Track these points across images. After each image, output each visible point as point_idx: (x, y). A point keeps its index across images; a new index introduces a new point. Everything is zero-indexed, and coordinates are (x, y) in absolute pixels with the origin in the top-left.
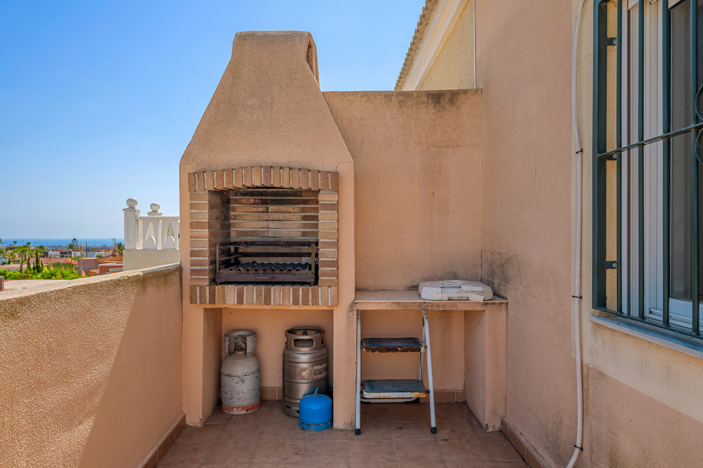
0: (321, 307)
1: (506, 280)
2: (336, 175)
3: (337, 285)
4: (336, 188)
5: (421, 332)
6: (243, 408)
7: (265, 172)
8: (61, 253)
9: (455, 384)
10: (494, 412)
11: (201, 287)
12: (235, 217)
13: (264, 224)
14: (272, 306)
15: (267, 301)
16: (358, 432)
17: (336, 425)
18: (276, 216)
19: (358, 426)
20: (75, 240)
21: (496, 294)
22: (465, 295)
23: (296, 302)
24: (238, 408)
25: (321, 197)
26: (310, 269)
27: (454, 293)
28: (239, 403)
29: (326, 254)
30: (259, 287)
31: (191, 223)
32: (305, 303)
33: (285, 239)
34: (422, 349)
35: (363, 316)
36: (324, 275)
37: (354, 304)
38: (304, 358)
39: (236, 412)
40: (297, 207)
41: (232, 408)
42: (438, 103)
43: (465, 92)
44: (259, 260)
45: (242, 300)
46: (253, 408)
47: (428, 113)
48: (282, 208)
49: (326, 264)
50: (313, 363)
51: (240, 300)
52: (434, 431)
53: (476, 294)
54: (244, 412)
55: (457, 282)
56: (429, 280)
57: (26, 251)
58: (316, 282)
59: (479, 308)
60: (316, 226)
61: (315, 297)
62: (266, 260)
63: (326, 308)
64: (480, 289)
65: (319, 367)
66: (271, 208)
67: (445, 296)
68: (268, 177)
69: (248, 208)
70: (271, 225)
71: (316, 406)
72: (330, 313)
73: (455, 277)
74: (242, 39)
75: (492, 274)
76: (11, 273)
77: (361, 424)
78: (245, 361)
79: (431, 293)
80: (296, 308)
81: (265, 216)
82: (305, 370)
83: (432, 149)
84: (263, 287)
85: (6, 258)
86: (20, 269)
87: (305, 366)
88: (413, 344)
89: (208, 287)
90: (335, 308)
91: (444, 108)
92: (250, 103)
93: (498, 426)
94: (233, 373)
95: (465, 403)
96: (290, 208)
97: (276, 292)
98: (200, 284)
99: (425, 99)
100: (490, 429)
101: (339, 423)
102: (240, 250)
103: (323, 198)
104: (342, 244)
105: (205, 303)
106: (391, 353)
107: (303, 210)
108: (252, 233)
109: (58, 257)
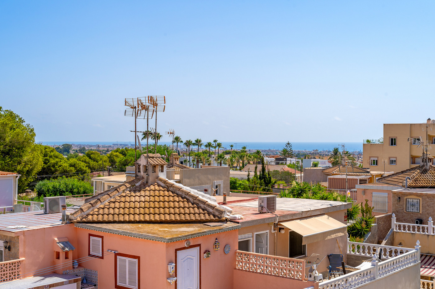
8: (277, 159)
20: (288, 144)
57: (244, 157)
76: (241, 182)
85: (226, 164)
86: (247, 178)
109: (273, 163)
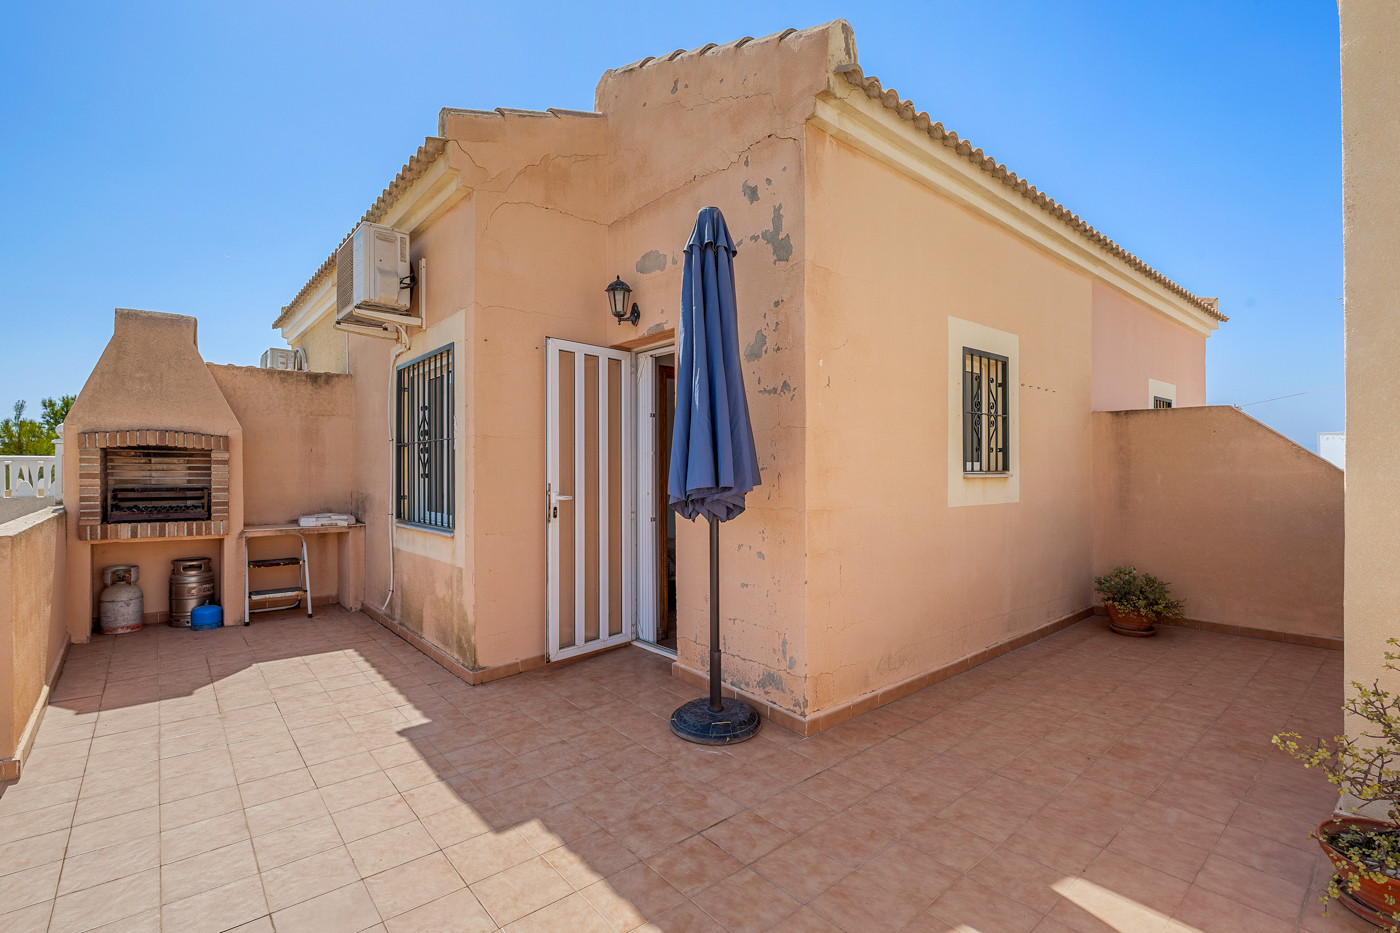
0: (214, 536)
1: (365, 511)
2: (226, 438)
3: (228, 518)
4: (227, 449)
5: (301, 552)
6: (128, 628)
7: (160, 436)
9: (330, 591)
10: (356, 599)
11: (91, 526)
12: (113, 467)
13: (148, 473)
14: (167, 538)
15: (162, 533)
16: (247, 624)
17: (226, 623)
18: (159, 467)
19: (247, 620)
21: (358, 521)
22: (335, 522)
23: (190, 533)
24: (122, 628)
25: (213, 455)
26: (203, 508)
27: (325, 521)
28: (123, 624)
29: (217, 496)
30: (153, 524)
31: (81, 475)
32: (199, 533)
33: (169, 486)
34: (301, 562)
35: (250, 541)
36: (217, 512)
37: (243, 532)
38: (192, 580)
39: (120, 631)
40: (182, 459)
41: (116, 629)
42: (316, 382)
43: (338, 376)
44: (141, 505)
45: (136, 534)
46: (138, 627)
47: (307, 389)
48: (166, 460)
49: (217, 504)
50: (201, 582)
51: (134, 534)
52: (310, 616)
53: (342, 521)
54: (129, 630)
55: (329, 514)
56: (307, 514)
58: (209, 518)
59: (345, 530)
60: (210, 475)
61: (208, 529)
62: (149, 504)
63: (217, 537)
64: (345, 517)
65: (207, 586)
66: (154, 460)
67: (319, 524)
68: (162, 438)
69: (128, 460)
70: (154, 474)
71: (209, 611)
72: (221, 542)
73: (330, 511)
74: (124, 317)
75: (358, 508)
77: (250, 618)
78: (129, 589)
79: (307, 522)
80: (189, 538)
81: (148, 467)
82: (194, 588)
83: (310, 416)
84: (158, 524)
87: (194, 585)
88: (294, 561)
89: (99, 527)
90: (226, 537)
91: (321, 386)
92: (138, 375)
93: (359, 607)
94: (117, 599)
95: (338, 603)
96: (175, 460)
97: (171, 527)
98: (91, 523)
99: (304, 378)
100: (354, 610)
101: (228, 621)
102: (120, 496)
103: (215, 456)
104: (232, 489)
105: (96, 539)
106: (275, 567)
107: (188, 462)
108: (133, 482)
